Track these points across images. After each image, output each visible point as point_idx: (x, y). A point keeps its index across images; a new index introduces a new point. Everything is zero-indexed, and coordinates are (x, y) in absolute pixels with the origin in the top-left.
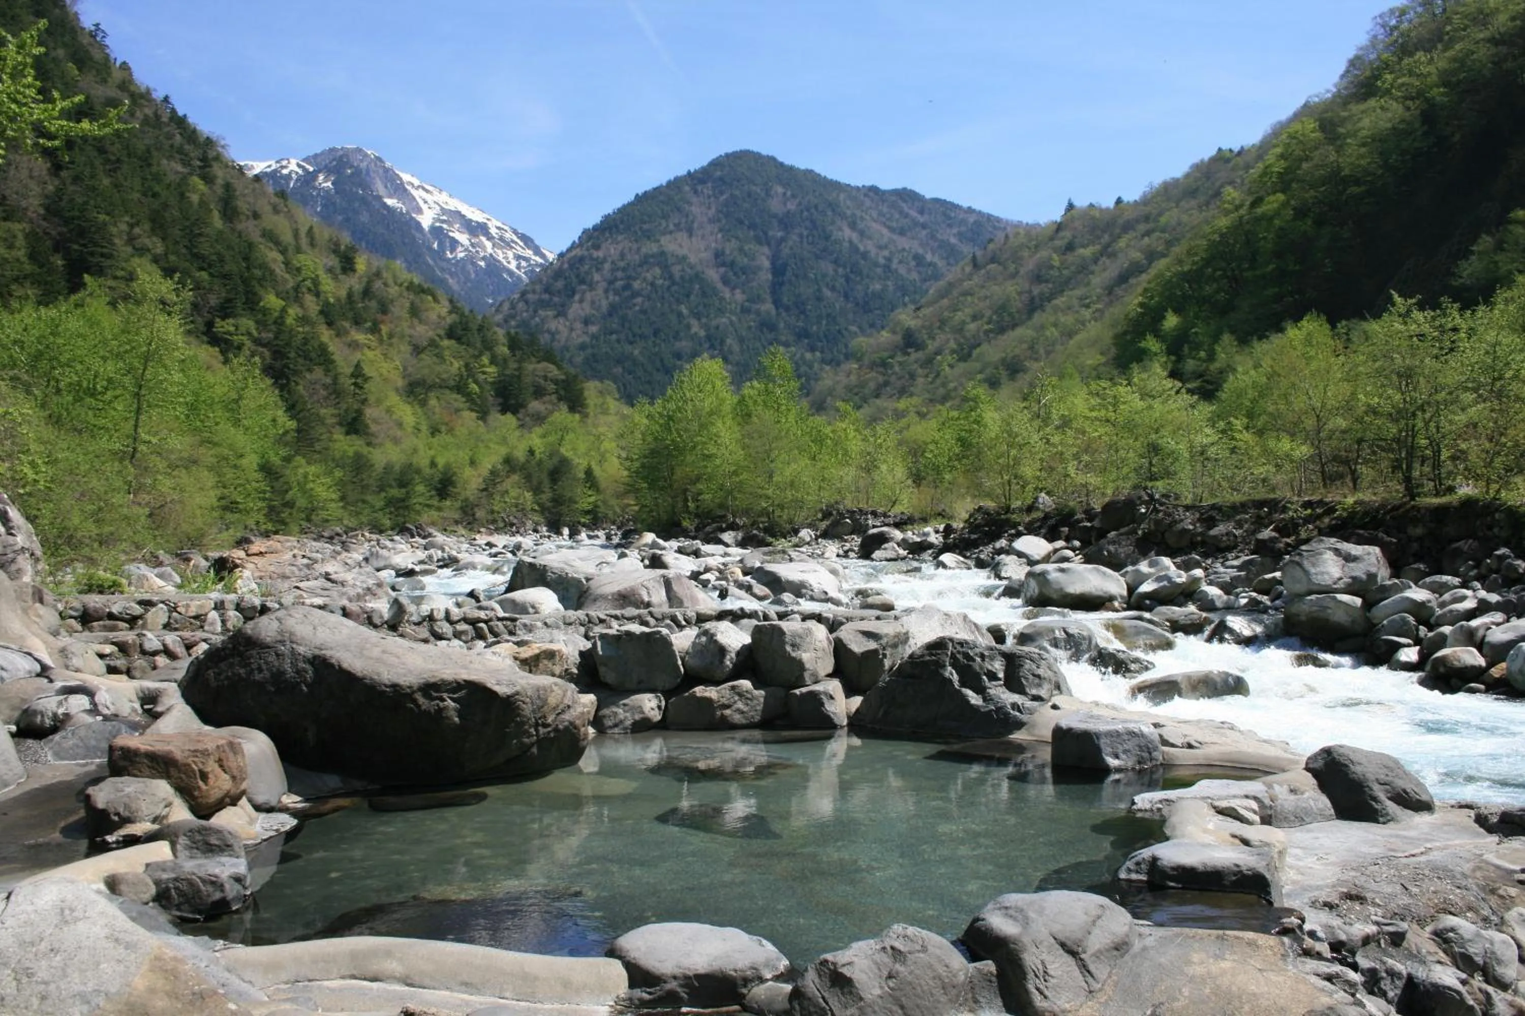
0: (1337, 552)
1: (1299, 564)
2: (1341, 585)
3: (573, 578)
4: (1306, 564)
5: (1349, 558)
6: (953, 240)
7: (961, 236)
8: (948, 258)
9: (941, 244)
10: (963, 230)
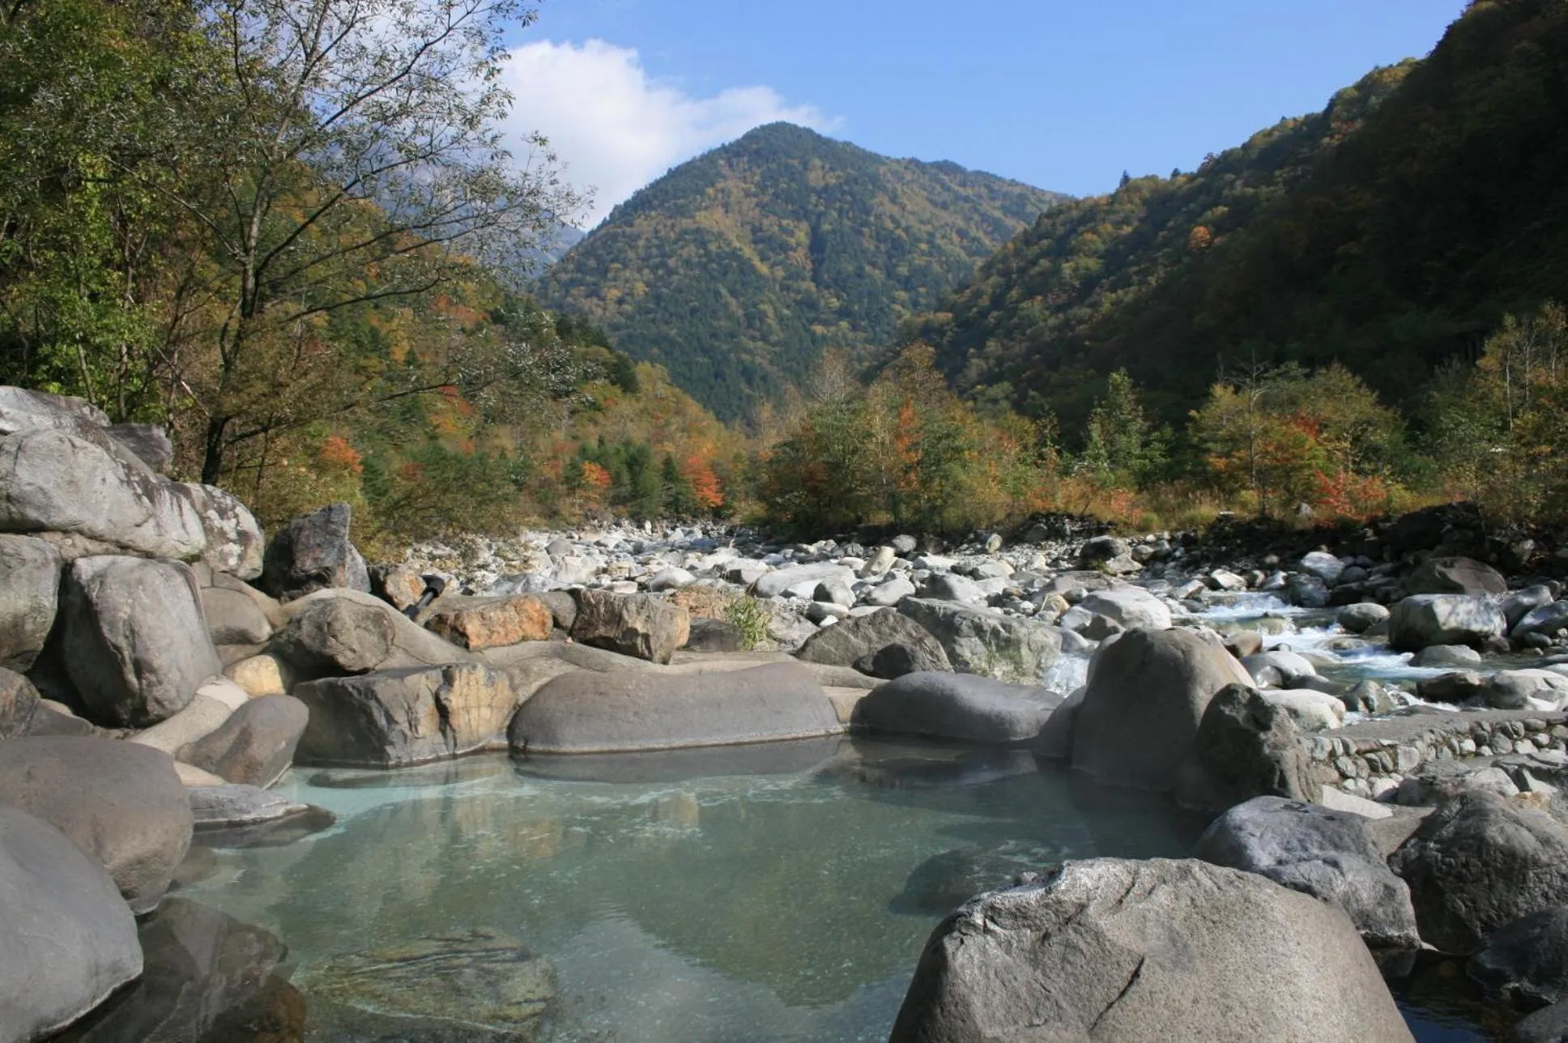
7: (1005, 210)
8: (992, 232)
9: (985, 218)
10: (1007, 203)
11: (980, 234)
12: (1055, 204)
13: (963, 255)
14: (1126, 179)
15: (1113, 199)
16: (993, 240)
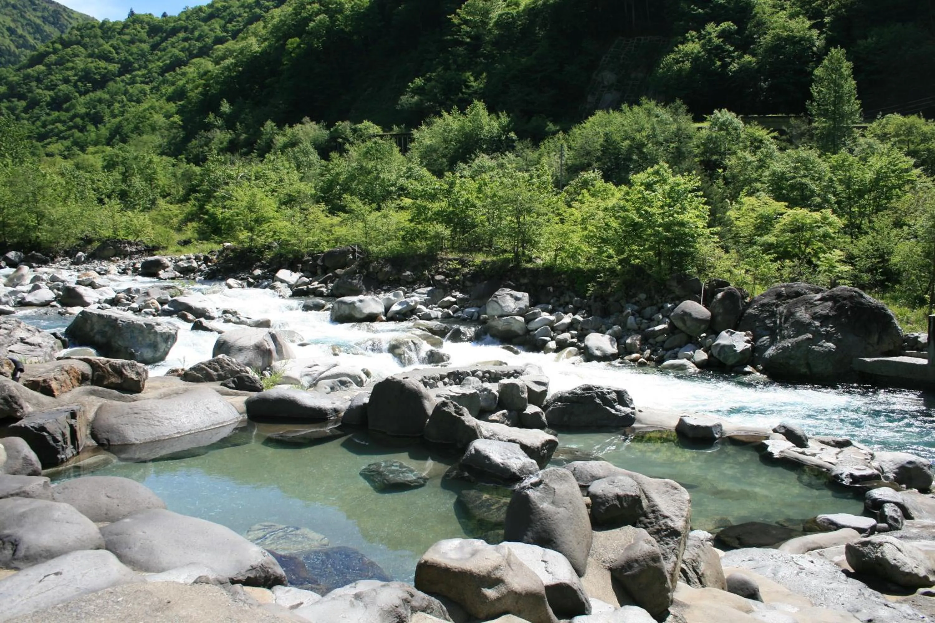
0: (511, 295)
1: (497, 302)
2: (515, 312)
3: (138, 324)
4: (500, 301)
5: (517, 299)
6: (38, 21)
7: (45, 19)
8: (34, 33)
9: (30, 23)
10: (46, 14)
11: (25, 34)
12: (81, 21)
13: (13, 48)
14: (132, 14)
15: (125, 26)
16: (35, 39)
